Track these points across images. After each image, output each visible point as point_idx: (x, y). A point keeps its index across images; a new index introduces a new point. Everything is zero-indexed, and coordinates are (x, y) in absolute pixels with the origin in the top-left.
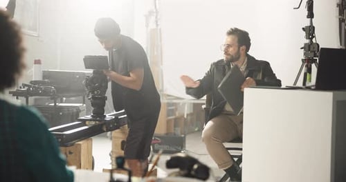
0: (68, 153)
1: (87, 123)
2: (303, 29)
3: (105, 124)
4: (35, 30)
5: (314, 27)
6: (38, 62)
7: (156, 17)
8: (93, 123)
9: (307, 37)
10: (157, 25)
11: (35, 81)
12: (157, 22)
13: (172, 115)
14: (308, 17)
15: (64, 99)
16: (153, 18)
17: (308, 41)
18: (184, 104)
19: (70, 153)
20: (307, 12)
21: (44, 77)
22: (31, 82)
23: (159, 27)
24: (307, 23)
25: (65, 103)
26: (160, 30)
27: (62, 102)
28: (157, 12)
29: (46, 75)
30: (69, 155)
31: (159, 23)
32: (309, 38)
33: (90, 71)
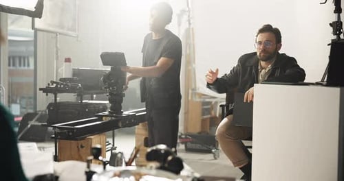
0: (80, 147)
1: (104, 118)
2: (330, 24)
3: (120, 120)
4: (74, 30)
5: (341, 23)
6: (68, 60)
7: (189, 16)
8: (110, 119)
9: (335, 33)
10: (190, 24)
11: (65, 79)
12: (189, 21)
13: (207, 115)
14: (335, 12)
15: (95, 96)
16: (185, 18)
17: (334, 37)
18: (216, 103)
19: (82, 147)
20: (334, 7)
21: (74, 74)
22: (61, 80)
23: (192, 26)
24: (334, 18)
25: (96, 100)
26: (193, 29)
27: (92, 100)
28: (189, 11)
29: (76, 73)
30: (80, 149)
31: (191, 22)
32: (336, 34)
33: (108, 68)
